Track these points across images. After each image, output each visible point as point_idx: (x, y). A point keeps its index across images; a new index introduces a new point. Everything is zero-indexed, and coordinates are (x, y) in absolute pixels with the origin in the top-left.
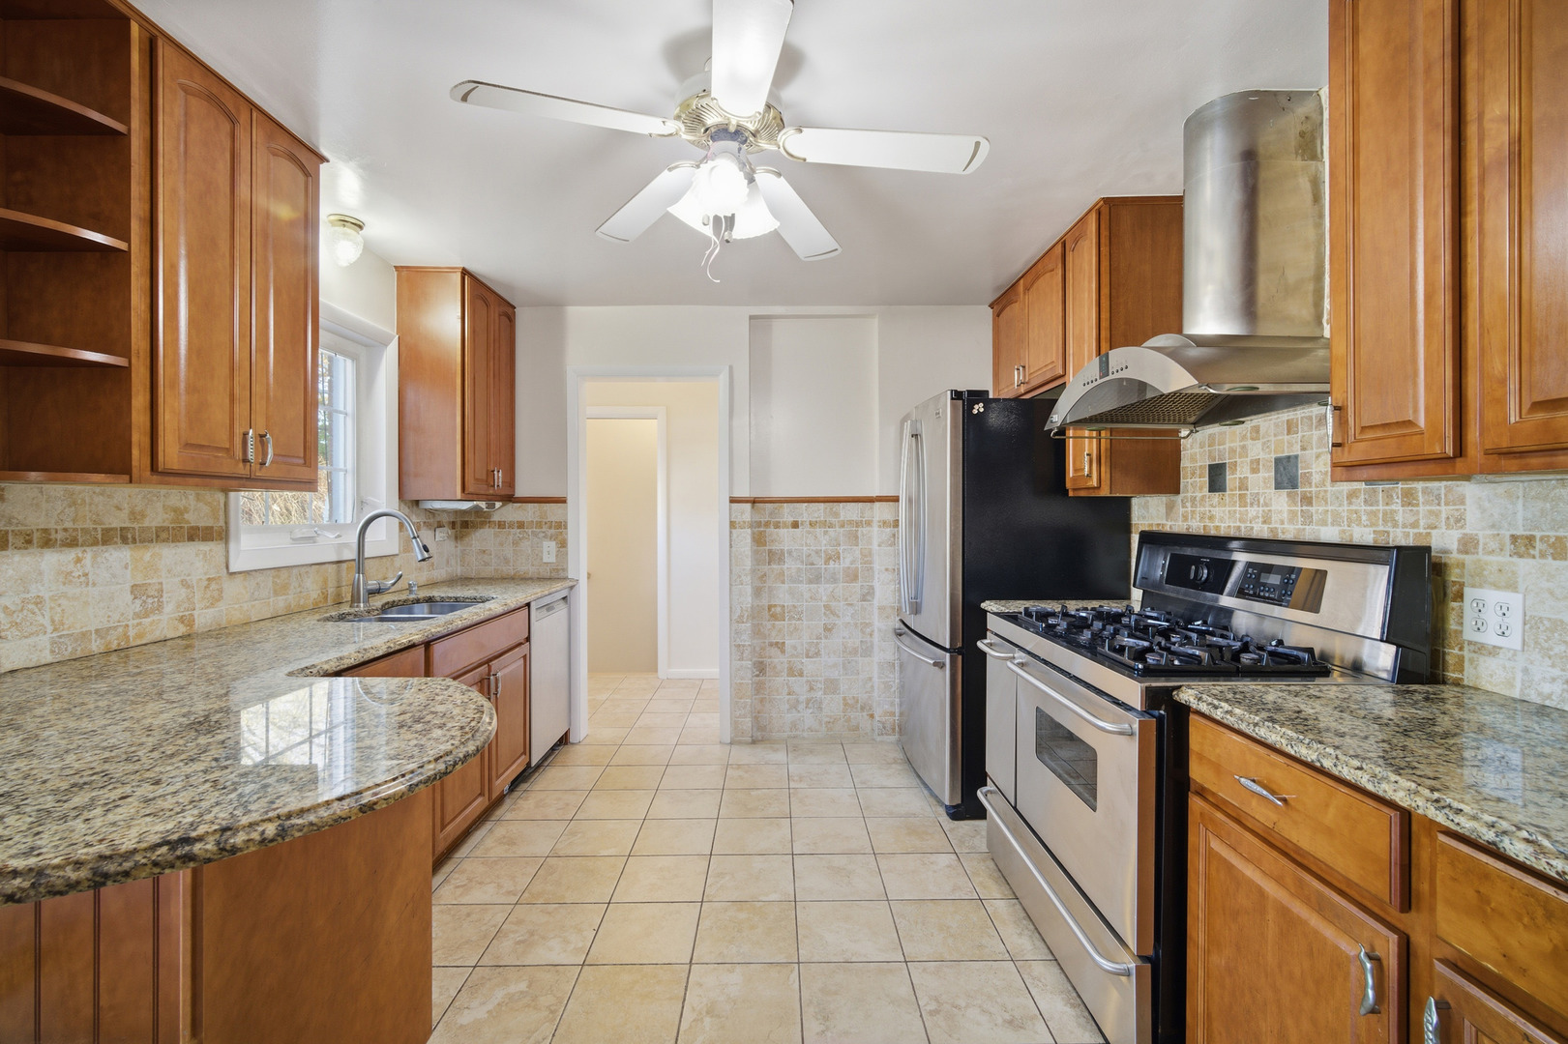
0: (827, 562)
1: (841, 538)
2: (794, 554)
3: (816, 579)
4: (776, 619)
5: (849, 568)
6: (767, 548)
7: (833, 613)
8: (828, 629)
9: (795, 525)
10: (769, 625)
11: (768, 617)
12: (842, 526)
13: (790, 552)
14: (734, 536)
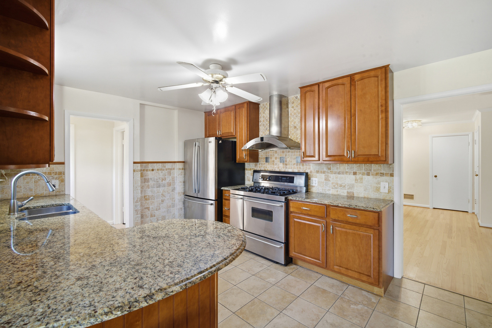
0: (162, 181)
1: (166, 174)
2: (152, 179)
3: (159, 186)
4: (147, 200)
5: (168, 182)
6: (144, 178)
7: (164, 196)
8: (162, 201)
9: (153, 170)
10: (144, 202)
11: (144, 200)
12: (167, 170)
13: (151, 179)
14: (135, 174)
